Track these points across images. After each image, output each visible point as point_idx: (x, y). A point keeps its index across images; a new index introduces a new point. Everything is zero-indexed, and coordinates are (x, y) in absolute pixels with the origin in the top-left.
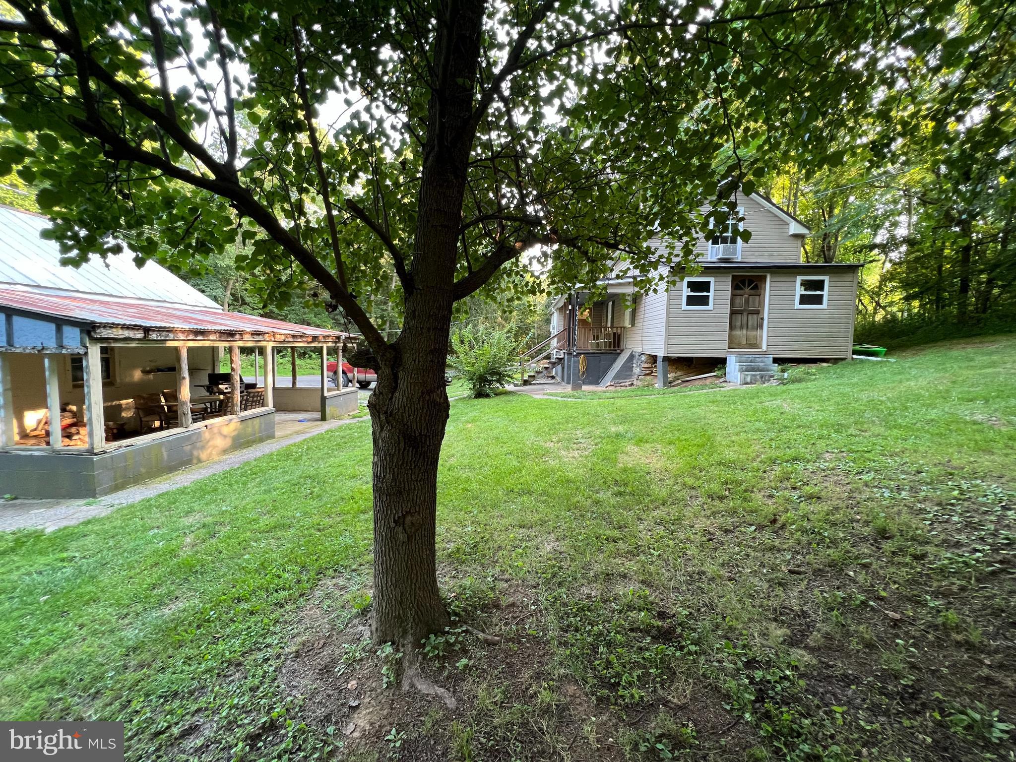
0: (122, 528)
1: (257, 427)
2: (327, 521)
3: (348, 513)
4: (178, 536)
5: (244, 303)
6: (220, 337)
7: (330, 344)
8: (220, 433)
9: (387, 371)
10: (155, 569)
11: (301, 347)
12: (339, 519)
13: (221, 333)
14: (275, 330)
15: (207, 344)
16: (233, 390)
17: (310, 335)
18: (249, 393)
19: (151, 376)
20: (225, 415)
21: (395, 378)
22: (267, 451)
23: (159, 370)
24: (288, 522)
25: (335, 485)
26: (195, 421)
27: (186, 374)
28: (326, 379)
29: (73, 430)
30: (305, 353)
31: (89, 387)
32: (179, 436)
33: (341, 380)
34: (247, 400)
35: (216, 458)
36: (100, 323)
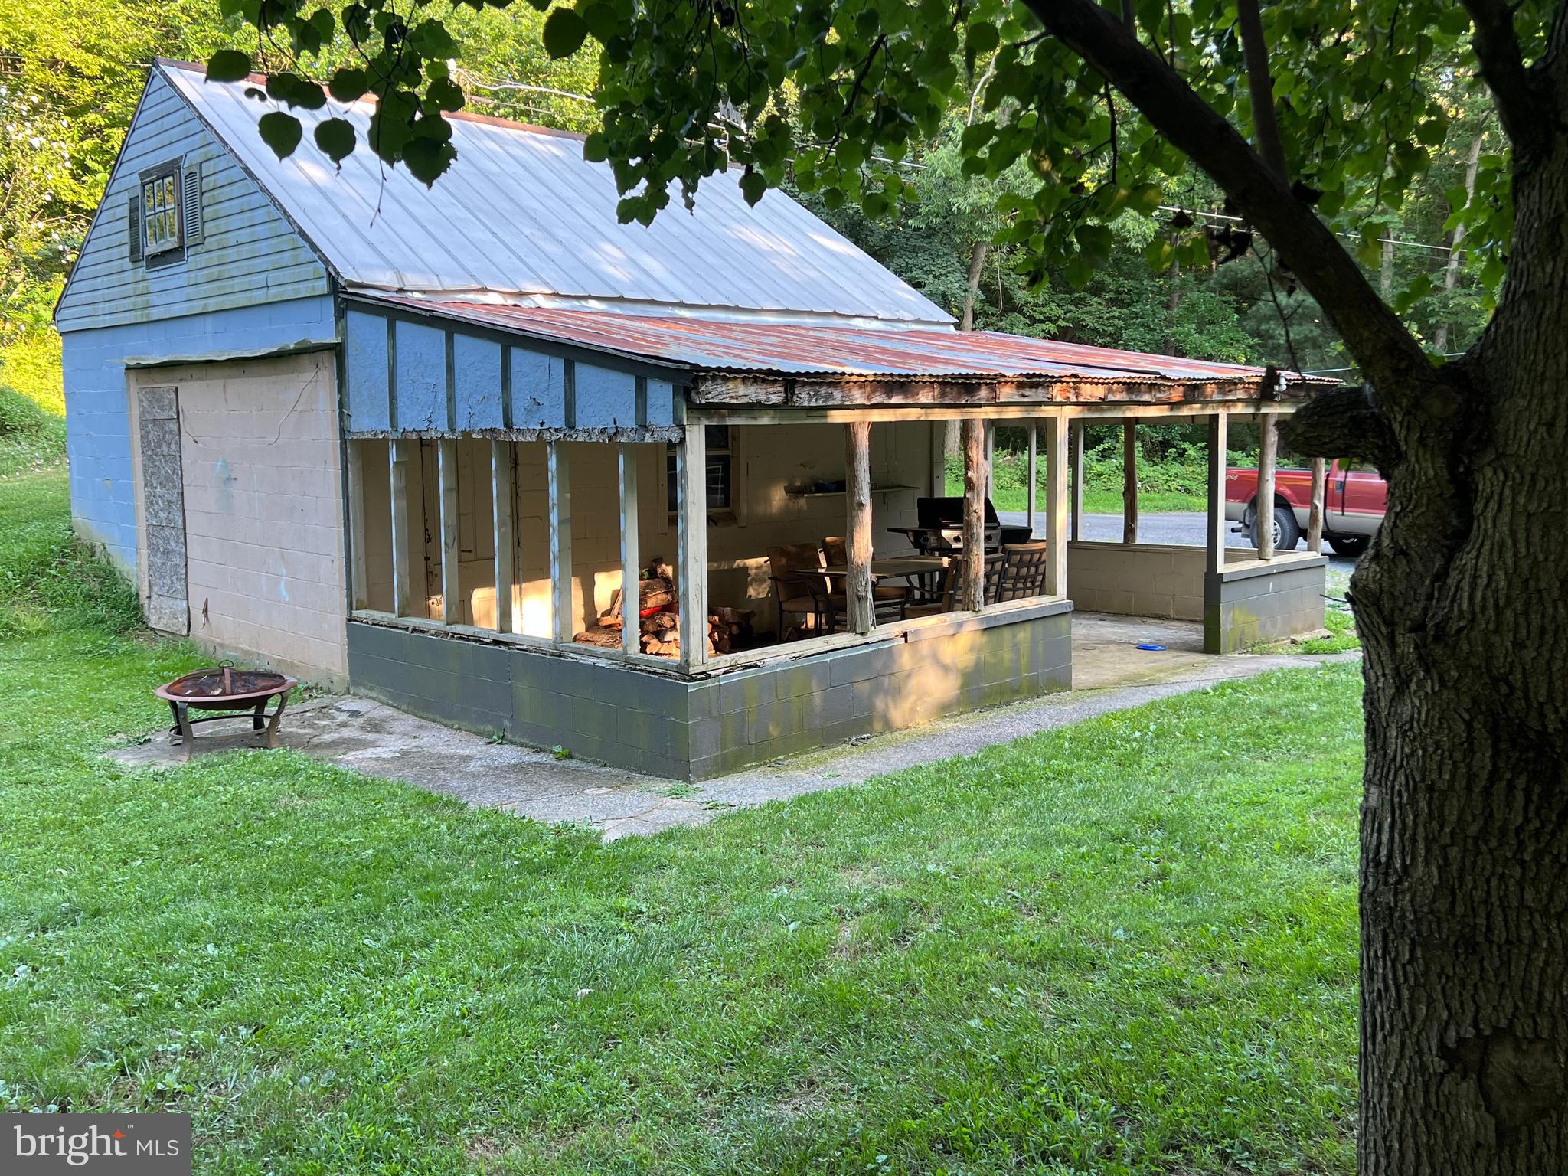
0: (723, 864)
1: (1025, 648)
2: (1204, 979)
3: (1275, 968)
4: (827, 917)
5: (1012, 306)
6: (943, 395)
7: (1239, 409)
8: (936, 659)
9: (1429, 467)
10: (775, 991)
11: (1153, 422)
12: (1245, 981)
13: (945, 383)
14: (1079, 371)
15: (913, 415)
16: (967, 543)
17: (1178, 382)
18: (1010, 554)
19: (803, 502)
20: (950, 609)
21: (1463, 493)
22: (1048, 724)
23: (820, 488)
24: (1090, 950)
25: (1236, 865)
26: (881, 619)
27: (865, 496)
28: (1222, 524)
29: (666, 621)
30: (1166, 445)
31: (685, 519)
32: (847, 654)
33: (1271, 526)
34: (1003, 574)
35: (924, 725)
36: (708, 369)
